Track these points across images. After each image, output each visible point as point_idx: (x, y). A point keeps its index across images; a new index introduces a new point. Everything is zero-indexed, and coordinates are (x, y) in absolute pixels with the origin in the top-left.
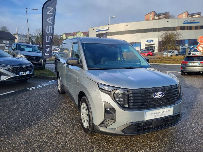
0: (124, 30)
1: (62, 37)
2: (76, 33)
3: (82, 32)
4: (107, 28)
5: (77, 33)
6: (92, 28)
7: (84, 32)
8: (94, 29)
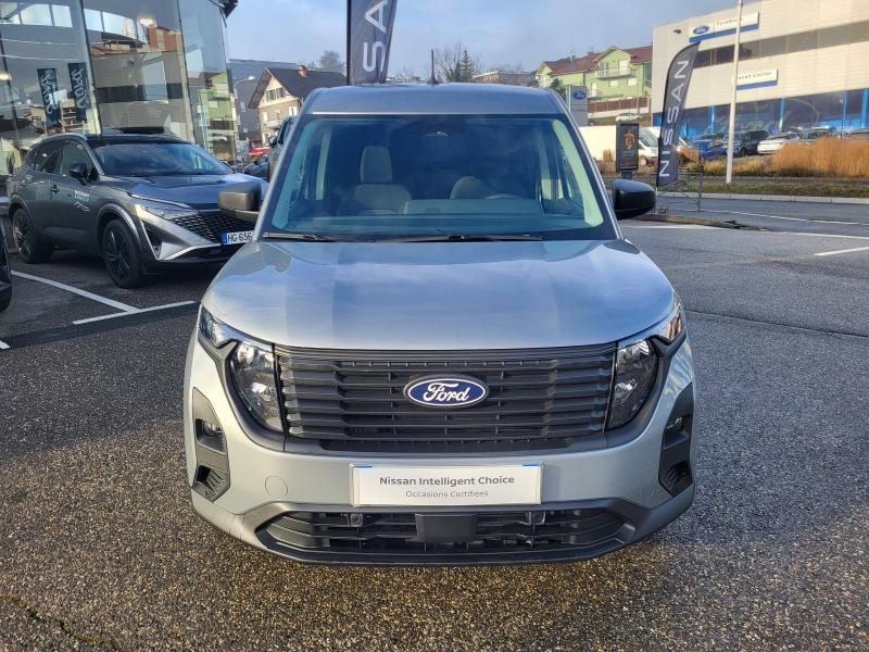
0: (848, 21)
1: (537, 78)
2: (598, 54)
3: (628, 51)
4: (749, 19)
5: (602, 58)
6: (670, 26)
7: (638, 50)
8: (679, 32)
